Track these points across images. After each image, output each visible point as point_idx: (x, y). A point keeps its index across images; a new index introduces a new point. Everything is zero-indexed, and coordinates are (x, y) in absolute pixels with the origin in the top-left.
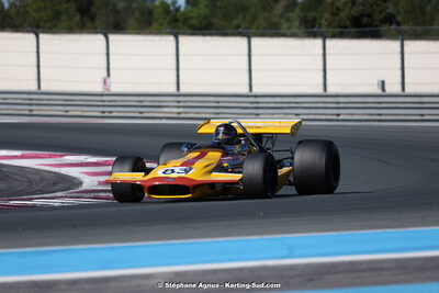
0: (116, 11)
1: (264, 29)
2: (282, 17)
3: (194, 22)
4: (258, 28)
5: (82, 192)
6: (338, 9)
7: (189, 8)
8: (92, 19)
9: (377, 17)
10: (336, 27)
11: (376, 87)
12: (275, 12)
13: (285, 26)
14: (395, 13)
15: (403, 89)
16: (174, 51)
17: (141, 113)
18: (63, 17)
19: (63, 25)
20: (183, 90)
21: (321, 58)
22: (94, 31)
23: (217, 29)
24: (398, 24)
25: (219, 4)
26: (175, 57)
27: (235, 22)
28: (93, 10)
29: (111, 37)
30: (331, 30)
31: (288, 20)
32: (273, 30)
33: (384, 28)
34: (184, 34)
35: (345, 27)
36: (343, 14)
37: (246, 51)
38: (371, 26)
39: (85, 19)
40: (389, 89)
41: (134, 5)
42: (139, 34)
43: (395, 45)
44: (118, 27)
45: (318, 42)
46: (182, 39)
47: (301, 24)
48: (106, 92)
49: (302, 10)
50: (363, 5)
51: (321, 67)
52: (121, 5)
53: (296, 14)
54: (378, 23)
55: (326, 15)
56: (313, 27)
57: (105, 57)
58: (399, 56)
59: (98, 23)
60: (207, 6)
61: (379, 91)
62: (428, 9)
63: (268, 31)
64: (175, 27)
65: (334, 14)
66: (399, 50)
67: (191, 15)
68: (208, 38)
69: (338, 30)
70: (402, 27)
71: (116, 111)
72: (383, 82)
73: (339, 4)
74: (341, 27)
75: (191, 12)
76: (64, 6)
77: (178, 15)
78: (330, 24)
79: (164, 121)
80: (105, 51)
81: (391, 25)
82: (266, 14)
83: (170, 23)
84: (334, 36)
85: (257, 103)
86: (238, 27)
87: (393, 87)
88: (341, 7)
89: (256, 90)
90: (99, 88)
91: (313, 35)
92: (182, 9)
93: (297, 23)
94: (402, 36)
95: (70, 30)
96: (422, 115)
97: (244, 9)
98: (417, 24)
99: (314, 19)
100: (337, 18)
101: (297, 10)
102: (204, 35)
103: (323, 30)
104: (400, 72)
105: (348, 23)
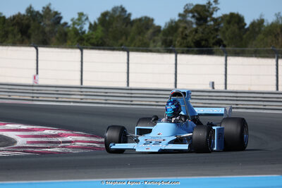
0: (44, 33)
1: (139, 46)
2: (150, 39)
3: (93, 41)
4: (134, 46)
5: (16, 148)
6: (186, 35)
7: (91, 32)
8: (29, 37)
9: (212, 41)
10: (185, 47)
11: (208, 86)
12: (146, 36)
13: (152, 45)
14: (223, 39)
15: (226, 88)
16: (80, 59)
17: (57, 98)
18: (10, 36)
19: (10, 40)
20: (85, 84)
21: (174, 66)
22: (30, 45)
23: (108, 46)
24: (224, 46)
25: (110, 30)
26: (80, 63)
27: (120, 42)
28: (30, 31)
29: (40, 49)
30: (181, 49)
31: (154, 41)
32: (144, 48)
33: (215, 48)
34: (87, 48)
35: (191, 47)
36: (189, 39)
37: (126, 61)
38: (207, 47)
39: (24, 37)
40: (217, 87)
41: (56, 29)
42: (58, 47)
43: (222, 59)
44: (45, 43)
45: (173, 56)
46: (85, 51)
47: (162, 44)
48: (35, 84)
49: (163, 35)
50: (202, 33)
51: (174, 72)
52: (47, 29)
53: (160, 37)
54: (211, 45)
55: (179, 39)
56: (170, 46)
57: (36, 62)
58: (224, 66)
59: (32, 40)
60: (102, 31)
61: (210, 89)
62: (245, 36)
63: (141, 48)
64: (81, 44)
65: (183, 38)
66: (224, 62)
67: (92, 36)
68: (102, 52)
69: (186, 49)
70: (227, 48)
71: (41, 97)
72: (213, 83)
73: (187, 32)
74: (188, 47)
75: (92, 34)
76: (11, 28)
77: (84, 36)
78: (181, 45)
79: (72, 104)
80: (35, 58)
81: (220, 46)
82: (141, 38)
83: (78, 41)
84: (183, 53)
85: (132, 94)
86: (122, 45)
87: (219, 86)
88: (188, 34)
89: (132, 85)
90: (31, 82)
91: (170, 52)
92: (87, 32)
93: (160, 43)
94: (226, 54)
95: (14, 44)
96: (237, 105)
97: (126, 34)
98: (237, 47)
99: (171, 42)
100: (185, 41)
101: (161, 35)
102: (99, 49)
103: (177, 48)
104: (224, 77)
105: (192, 44)
